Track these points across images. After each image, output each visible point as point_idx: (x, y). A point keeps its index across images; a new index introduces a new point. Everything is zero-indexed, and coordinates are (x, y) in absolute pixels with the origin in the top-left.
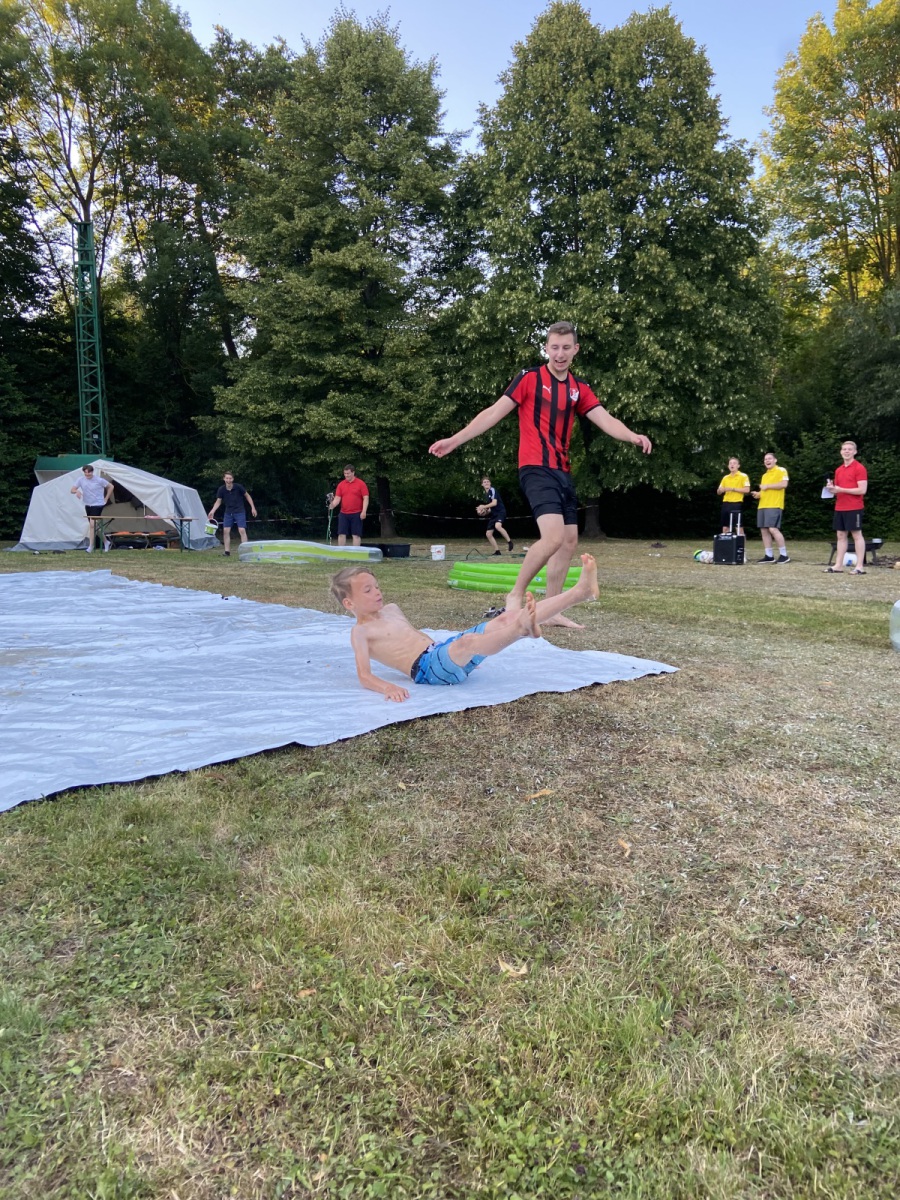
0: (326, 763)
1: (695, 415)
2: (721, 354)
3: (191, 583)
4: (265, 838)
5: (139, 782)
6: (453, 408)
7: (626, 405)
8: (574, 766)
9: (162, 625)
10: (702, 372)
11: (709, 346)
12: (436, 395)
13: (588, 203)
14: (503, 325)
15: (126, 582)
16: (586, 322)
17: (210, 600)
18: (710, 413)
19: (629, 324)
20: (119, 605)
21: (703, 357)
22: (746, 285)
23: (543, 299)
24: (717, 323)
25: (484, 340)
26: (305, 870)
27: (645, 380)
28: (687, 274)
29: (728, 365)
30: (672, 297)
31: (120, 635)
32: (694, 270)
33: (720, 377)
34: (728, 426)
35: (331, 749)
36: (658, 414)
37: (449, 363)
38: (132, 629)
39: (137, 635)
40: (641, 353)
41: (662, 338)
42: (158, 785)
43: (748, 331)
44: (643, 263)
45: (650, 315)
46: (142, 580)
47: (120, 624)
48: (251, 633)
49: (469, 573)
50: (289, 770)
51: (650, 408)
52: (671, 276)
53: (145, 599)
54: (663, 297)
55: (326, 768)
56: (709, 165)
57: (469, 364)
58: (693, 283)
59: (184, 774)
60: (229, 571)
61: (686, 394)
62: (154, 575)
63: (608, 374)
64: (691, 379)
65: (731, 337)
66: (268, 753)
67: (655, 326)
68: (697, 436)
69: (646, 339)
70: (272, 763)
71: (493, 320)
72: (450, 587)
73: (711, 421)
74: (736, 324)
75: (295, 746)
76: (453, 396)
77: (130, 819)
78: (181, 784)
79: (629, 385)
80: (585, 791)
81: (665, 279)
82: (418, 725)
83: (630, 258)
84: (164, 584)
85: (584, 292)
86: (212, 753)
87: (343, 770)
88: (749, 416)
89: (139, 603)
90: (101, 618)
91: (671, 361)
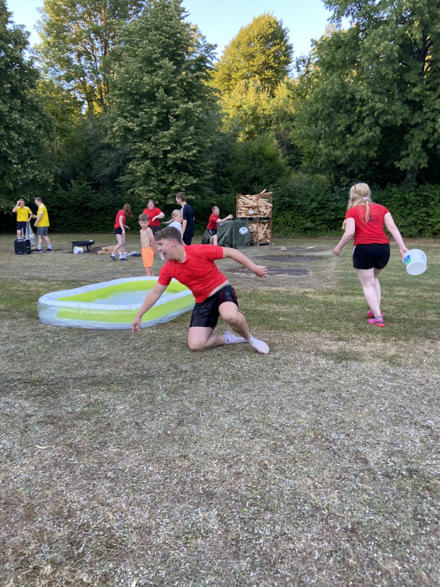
1: (9, 170)
2: (20, 139)
10: (11, 147)
11: (13, 133)
18: (17, 170)
21: (10, 139)
22: (31, 103)
24: (17, 122)
29: (26, 144)
33: (22, 151)
34: (28, 176)
43: (33, 128)
56: (2, 36)
64: (5, 151)
65: (25, 130)
73: (18, 173)
74: (26, 123)
88: (40, 172)
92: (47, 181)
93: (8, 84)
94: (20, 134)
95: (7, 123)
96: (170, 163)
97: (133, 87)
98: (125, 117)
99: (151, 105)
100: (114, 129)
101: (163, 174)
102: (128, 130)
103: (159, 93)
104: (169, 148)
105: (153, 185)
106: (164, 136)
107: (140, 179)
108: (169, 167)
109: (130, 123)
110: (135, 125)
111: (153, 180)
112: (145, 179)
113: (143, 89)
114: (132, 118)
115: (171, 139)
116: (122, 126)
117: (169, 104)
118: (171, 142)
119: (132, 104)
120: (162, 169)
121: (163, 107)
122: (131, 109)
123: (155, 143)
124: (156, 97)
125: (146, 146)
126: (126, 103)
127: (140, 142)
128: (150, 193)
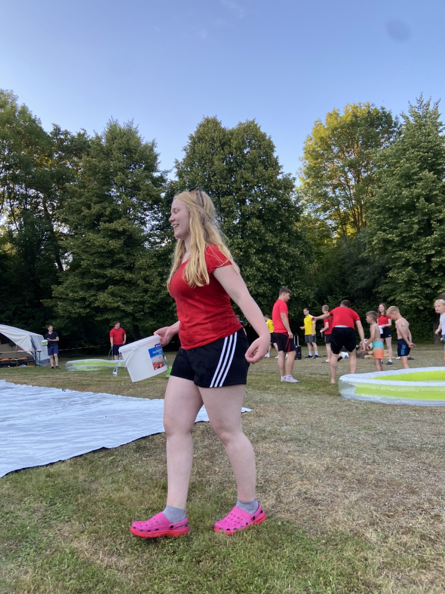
0: (116, 453)
2: (288, 264)
3: (46, 384)
4: (97, 478)
5: (47, 465)
8: (205, 447)
9: (38, 405)
10: (280, 271)
11: (282, 260)
13: (224, 202)
15: (13, 385)
17: (57, 392)
19: (246, 252)
20: (15, 397)
21: (280, 265)
22: (296, 234)
24: (285, 250)
26: (112, 486)
28: (270, 230)
29: (291, 268)
30: (264, 240)
31: (20, 411)
32: (273, 228)
33: (288, 274)
35: (117, 449)
36: (262, 291)
38: (24, 408)
39: (28, 410)
40: (252, 265)
41: (261, 258)
42: (54, 466)
43: (298, 253)
44: (250, 226)
45: (255, 248)
46: (22, 384)
47: (18, 406)
48: (78, 406)
50: (102, 457)
51: (258, 289)
52: (263, 231)
53: (26, 393)
54: (260, 240)
55: (116, 455)
56: (275, 185)
58: (273, 234)
59: (63, 461)
60: (62, 377)
62: (26, 381)
64: (275, 275)
65: (291, 256)
66: (94, 452)
67: (258, 252)
69: (254, 258)
70: (96, 455)
74: (293, 251)
75: (104, 448)
77: (48, 476)
78: (63, 464)
80: (208, 455)
81: (261, 232)
82: (150, 438)
83: (245, 224)
84: (33, 386)
86: (72, 453)
87: (123, 455)
88: (302, 290)
89: (24, 395)
90: (8, 404)
91: (266, 267)
92: (308, 297)
93: (278, 221)
94: (287, 260)
95: (277, 252)
96: (434, 266)
97: (392, 202)
98: (384, 231)
99: (411, 215)
100: (373, 243)
101: (427, 279)
102: (387, 242)
103: (419, 203)
104: (433, 252)
105: (415, 291)
106: (427, 242)
107: (401, 286)
108: (434, 271)
109: (390, 235)
110: (394, 236)
111: (416, 286)
112: (407, 286)
113: (402, 202)
114: (391, 230)
115: (434, 243)
116: (381, 239)
117: (431, 211)
118: (435, 246)
119: (390, 218)
120: (426, 274)
121: (425, 214)
122: (390, 222)
123: (416, 250)
124: (417, 206)
125: (406, 254)
126: (384, 218)
127: (401, 250)
128: (414, 299)
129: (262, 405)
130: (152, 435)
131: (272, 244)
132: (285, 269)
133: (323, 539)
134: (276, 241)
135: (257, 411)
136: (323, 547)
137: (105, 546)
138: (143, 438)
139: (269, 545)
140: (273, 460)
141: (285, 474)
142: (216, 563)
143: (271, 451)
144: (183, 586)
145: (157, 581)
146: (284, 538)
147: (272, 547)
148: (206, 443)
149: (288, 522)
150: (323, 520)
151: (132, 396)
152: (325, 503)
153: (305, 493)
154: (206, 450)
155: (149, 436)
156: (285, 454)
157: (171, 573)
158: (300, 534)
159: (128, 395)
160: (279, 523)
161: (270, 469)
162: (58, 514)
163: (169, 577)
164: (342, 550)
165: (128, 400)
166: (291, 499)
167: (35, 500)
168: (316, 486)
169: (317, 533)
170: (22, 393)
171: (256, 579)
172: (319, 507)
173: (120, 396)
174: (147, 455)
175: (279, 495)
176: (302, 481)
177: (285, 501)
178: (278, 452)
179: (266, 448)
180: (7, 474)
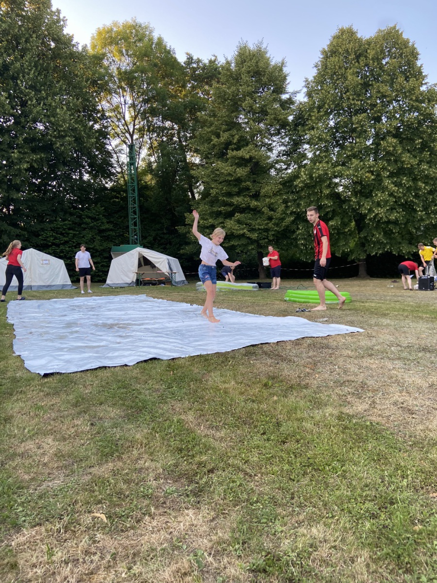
1: (414, 217)
2: (427, 187)
3: (178, 300)
4: (209, 372)
5: (170, 360)
6: (292, 218)
7: (378, 214)
9: (168, 315)
10: (417, 196)
11: (420, 183)
12: (284, 213)
13: (357, 120)
14: (316, 179)
15: (152, 299)
16: (357, 176)
17: (185, 306)
18: (421, 216)
19: (378, 175)
20: (152, 308)
21: (417, 189)
23: (335, 166)
24: (424, 172)
25: (307, 186)
27: (386, 202)
28: (408, 150)
30: (400, 161)
31: (154, 319)
32: (411, 147)
33: (427, 199)
34: (431, 222)
35: (229, 352)
37: (291, 197)
38: (158, 316)
39: (160, 318)
40: (384, 189)
41: (396, 181)
44: (384, 146)
45: (389, 171)
46: (158, 298)
47: (154, 315)
49: (294, 295)
51: (390, 215)
52: (399, 152)
53: (161, 306)
54: (396, 161)
56: (417, 98)
57: (300, 198)
58: (411, 154)
59: (183, 358)
60: (192, 295)
61: (408, 207)
62: (163, 296)
63: (368, 200)
64: (411, 200)
67: (392, 175)
68: (415, 228)
69: (387, 182)
71: (311, 177)
72: (285, 301)
73: (422, 220)
76: (292, 213)
78: (183, 360)
79: (378, 204)
81: (396, 153)
83: (378, 144)
84: (167, 300)
85: (355, 162)
89: (159, 307)
90: (146, 313)
91: (400, 192)
93: (419, 139)
129: (376, 328)
130: (261, 344)
131: (409, 166)
132: (424, 193)
133: (411, 441)
134: (414, 162)
135: (369, 332)
136: (408, 448)
137: (207, 421)
138: (253, 346)
139: (353, 439)
140: (374, 374)
141: (384, 385)
142: (299, 445)
143: (374, 366)
144: (267, 458)
145: (245, 451)
146: (369, 435)
147: (356, 441)
148: (311, 354)
149: (377, 424)
150: (414, 426)
151: (250, 313)
152: (422, 413)
153: (402, 403)
154: (310, 360)
155: (258, 345)
156: (389, 370)
157: (258, 447)
158: (387, 434)
159: (246, 312)
160: (368, 423)
161: (370, 381)
162: (173, 394)
163: (256, 450)
164: (427, 452)
165: (245, 316)
166: (386, 407)
167: (157, 383)
168: (416, 398)
169: (405, 436)
170: (157, 305)
171: (335, 462)
172: (414, 416)
173: (239, 312)
174: (255, 359)
175: (374, 402)
176: (400, 393)
177: (379, 407)
178: (381, 368)
179: (370, 363)
180: (138, 363)
